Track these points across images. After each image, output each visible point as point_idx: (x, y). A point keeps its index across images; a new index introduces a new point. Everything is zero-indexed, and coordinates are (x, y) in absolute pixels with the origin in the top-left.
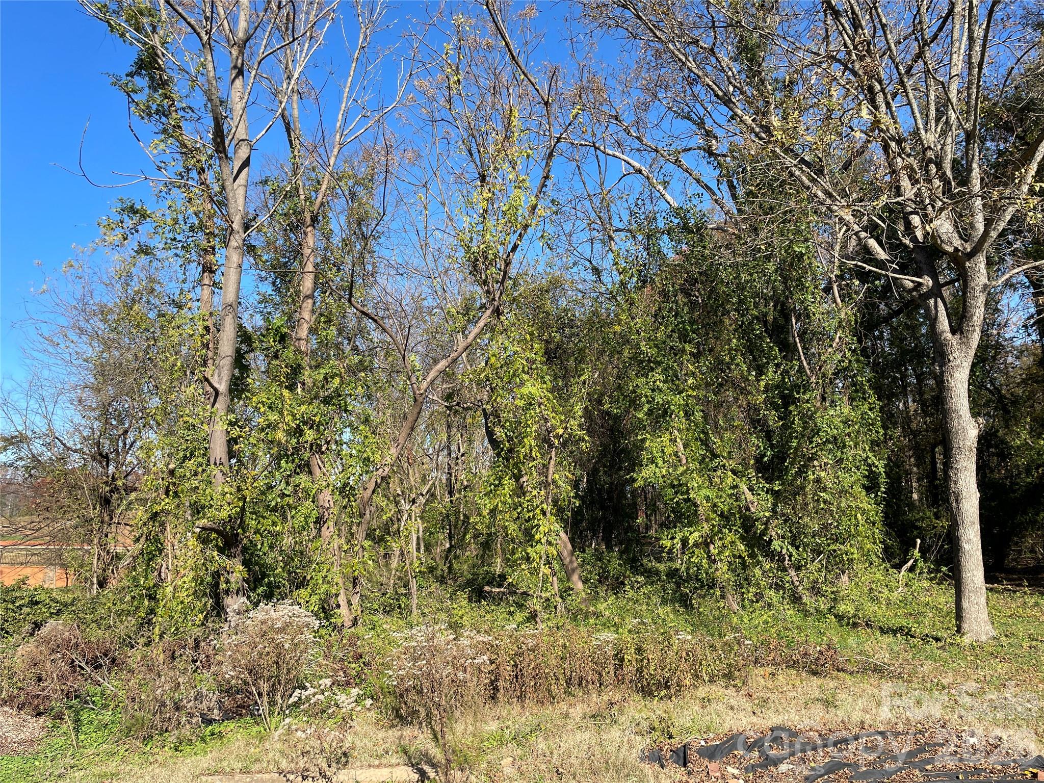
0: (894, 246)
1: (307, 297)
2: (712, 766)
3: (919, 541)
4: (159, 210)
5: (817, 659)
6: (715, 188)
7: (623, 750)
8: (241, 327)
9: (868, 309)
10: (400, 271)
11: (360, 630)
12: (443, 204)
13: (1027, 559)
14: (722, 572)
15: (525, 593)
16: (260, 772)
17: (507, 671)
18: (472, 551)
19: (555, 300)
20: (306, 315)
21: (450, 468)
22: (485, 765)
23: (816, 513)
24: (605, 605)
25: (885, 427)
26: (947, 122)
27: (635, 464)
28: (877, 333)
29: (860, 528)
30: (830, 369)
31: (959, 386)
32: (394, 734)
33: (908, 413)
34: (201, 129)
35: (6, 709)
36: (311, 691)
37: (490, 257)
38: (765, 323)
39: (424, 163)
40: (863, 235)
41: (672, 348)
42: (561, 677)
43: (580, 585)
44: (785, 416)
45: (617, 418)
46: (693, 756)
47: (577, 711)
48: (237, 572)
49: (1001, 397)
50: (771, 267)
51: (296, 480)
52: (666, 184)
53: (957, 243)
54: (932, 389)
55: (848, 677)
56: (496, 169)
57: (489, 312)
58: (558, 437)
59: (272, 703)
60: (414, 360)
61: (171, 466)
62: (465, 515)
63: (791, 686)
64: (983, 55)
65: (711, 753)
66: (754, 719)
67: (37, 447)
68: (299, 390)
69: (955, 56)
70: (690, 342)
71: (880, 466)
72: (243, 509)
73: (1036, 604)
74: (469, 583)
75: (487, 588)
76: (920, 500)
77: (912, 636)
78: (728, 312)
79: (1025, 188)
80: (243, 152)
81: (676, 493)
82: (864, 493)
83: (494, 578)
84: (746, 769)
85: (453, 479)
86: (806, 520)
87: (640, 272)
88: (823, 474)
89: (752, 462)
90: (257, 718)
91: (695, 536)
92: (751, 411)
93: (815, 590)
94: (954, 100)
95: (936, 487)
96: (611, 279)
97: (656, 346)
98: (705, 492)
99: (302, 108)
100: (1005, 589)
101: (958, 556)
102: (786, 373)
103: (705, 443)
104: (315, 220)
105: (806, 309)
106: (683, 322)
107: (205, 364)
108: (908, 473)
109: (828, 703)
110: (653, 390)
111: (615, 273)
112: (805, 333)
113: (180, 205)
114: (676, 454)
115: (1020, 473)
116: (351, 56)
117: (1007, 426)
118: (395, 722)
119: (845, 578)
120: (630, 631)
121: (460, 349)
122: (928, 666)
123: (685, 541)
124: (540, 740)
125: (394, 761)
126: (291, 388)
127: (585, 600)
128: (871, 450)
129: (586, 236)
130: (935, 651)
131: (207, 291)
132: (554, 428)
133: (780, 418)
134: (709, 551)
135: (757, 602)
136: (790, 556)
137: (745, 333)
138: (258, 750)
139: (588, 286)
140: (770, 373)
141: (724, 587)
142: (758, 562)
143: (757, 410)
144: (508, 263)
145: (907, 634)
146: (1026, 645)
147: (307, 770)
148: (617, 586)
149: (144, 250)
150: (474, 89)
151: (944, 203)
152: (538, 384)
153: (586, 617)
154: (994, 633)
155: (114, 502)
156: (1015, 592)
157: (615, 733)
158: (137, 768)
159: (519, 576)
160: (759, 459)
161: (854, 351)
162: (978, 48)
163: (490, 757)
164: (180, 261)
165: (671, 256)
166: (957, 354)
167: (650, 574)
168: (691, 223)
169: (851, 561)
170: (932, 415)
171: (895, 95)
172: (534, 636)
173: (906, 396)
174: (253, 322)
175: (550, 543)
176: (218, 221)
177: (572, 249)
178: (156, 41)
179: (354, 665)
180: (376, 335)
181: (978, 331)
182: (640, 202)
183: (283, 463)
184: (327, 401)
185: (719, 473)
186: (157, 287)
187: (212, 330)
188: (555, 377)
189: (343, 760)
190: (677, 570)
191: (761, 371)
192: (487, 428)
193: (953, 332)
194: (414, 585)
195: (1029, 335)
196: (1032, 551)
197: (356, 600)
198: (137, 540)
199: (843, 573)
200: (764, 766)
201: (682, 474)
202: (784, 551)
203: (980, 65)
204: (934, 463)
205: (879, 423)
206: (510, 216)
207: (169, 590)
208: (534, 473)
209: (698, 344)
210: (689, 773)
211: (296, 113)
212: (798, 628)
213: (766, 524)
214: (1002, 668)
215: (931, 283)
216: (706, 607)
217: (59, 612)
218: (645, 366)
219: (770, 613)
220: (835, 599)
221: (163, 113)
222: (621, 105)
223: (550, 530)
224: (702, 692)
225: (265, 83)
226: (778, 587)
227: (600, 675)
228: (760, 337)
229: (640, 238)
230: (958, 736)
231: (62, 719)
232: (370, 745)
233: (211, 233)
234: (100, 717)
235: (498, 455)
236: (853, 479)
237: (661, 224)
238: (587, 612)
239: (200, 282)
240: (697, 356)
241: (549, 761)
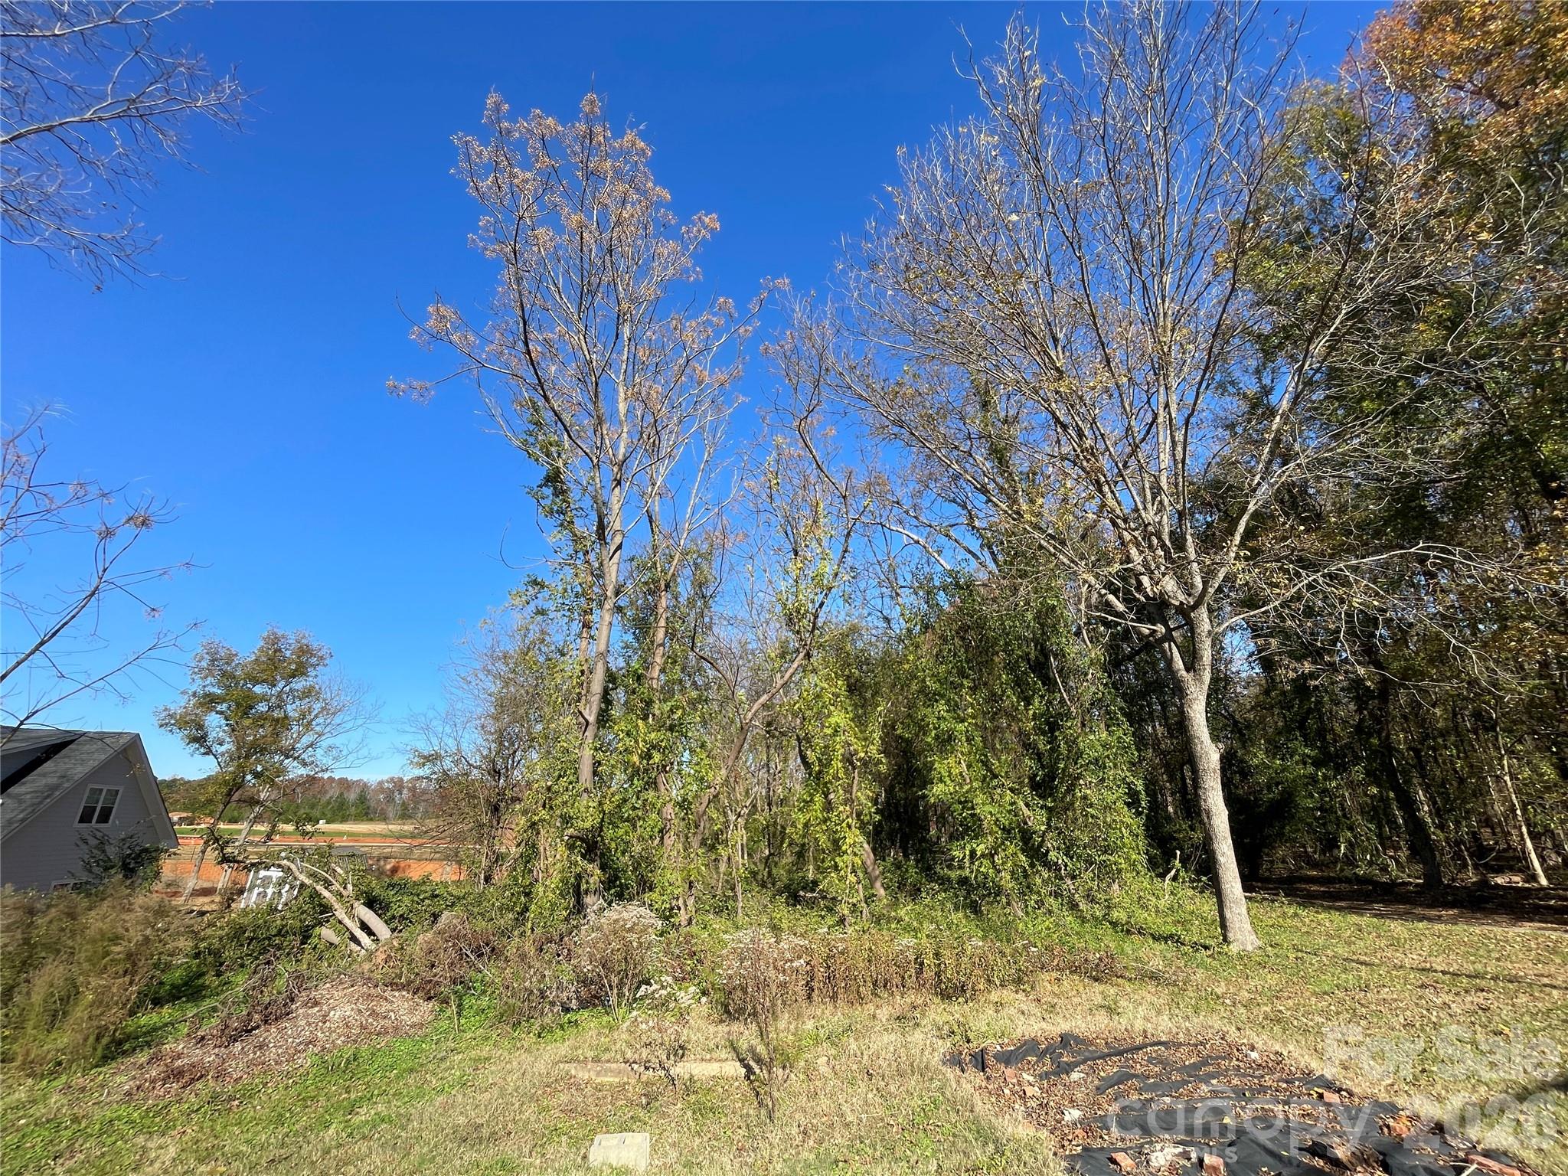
0: (1128, 600)
1: (660, 645)
2: (1009, 1072)
3: (1178, 852)
4: (555, 583)
5: (1097, 965)
6: (979, 554)
7: (926, 1053)
8: (608, 669)
9: (1113, 648)
10: (731, 622)
11: (694, 929)
12: (765, 571)
13: (1280, 870)
14: (1006, 880)
15: (834, 898)
16: (608, 1061)
17: (821, 972)
18: (788, 859)
19: (853, 642)
20: (658, 660)
21: (768, 783)
22: (802, 1063)
23: (1086, 826)
24: (904, 911)
25: (1139, 750)
26: (1161, 502)
27: (926, 782)
28: (1123, 668)
29: (1126, 840)
30: (1087, 698)
31: (1198, 716)
32: (723, 1028)
33: (1157, 735)
34: (587, 523)
35: (404, 993)
36: (655, 987)
37: (802, 612)
38: (1029, 660)
39: (751, 541)
40: (1103, 591)
41: (952, 683)
42: (868, 979)
43: (882, 892)
44: (1053, 740)
45: (908, 742)
46: (991, 1061)
47: (883, 1014)
48: (595, 874)
49: (1236, 723)
50: (1029, 616)
51: (644, 795)
52: (939, 552)
53: (1182, 597)
54: (1175, 716)
55: (1127, 984)
56: (807, 546)
57: (801, 655)
58: (860, 760)
59: (620, 995)
60: (741, 694)
61: (549, 783)
62: (782, 827)
63: (1075, 992)
64: (1184, 454)
65: (1007, 1058)
66: (1044, 1025)
67: (448, 763)
68: (650, 719)
69: (1162, 455)
70: (967, 678)
71: (1140, 785)
72: (603, 820)
73: (1296, 915)
74: (787, 888)
75: (802, 893)
76: (1176, 812)
77: (1182, 944)
78: (997, 653)
79: (1233, 555)
80: (618, 539)
81: (963, 808)
82: (1126, 809)
83: (807, 885)
84: (1040, 1076)
85: (771, 793)
86: (1078, 833)
87: (923, 621)
88: (1089, 792)
89: (1026, 781)
90: (608, 1009)
91: (980, 849)
92: (1022, 734)
93: (1091, 899)
94: (1165, 488)
95: (1188, 801)
96: (899, 627)
97: (939, 681)
98: (988, 808)
99: (662, 504)
100: (1264, 899)
101: (1216, 868)
102: (1049, 702)
103: (986, 764)
104: (667, 586)
105: (1062, 650)
106: (961, 661)
107: (579, 701)
108: (1162, 788)
109: (1111, 1010)
110: (939, 719)
111: (901, 621)
112: (1062, 670)
113: (569, 578)
114: (961, 774)
115: (1261, 790)
116: (699, 467)
117: (1244, 747)
118: (724, 1017)
119: (1116, 886)
120: (928, 936)
121: (778, 686)
122: (1200, 975)
123: (973, 853)
124: (852, 1040)
125: (723, 1056)
126: (645, 718)
127: (888, 905)
128: (1130, 770)
129: (877, 592)
130: (1206, 959)
131: (584, 643)
132: (856, 752)
133: (1049, 743)
134: (994, 862)
135: (1039, 908)
136: (1066, 866)
137: (1012, 669)
138: (607, 1040)
139: (880, 631)
140: (1037, 704)
141: (1008, 895)
142: (1038, 872)
143: (1028, 735)
144: (816, 617)
145: (1177, 941)
146: (1292, 956)
147: (649, 1061)
148: (915, 893)
149: (542, 612)
150: (789, 487)
151: (1167, 568)
152: (842, 715)
153: (888, 922)
154: (1260, 943)
155: (502, 810)
156: (1273, 901)
157: (917, 1036)
158: (506, 1054)
159: (830, 883)
160: (1032, 778)
161: (1106, 685)
162: (1179, 448)
163: (807, 1056)
164: (566, 620)
165: (946, 606)
166: (1193, 689)
167: (944, 881)
168: (962, 581)
169: (1119, 871)
170: (1177, 738)
171: (1116, 483)
172: (843, 940)
173: (1153, 721)
174: (617, 663)
175: (855, 854)
176: (596, 589)
177: (866, 602)
178: (560, 464)
179: (689, 962)
180: (711, 673)
181: (1208, 669)
182: (920, 566)
183: (635, 781)
184: (671, 729)
185: (999, 791)
186: (547, 638)
187: (586, 673)
188: (855, 706)
189: (680, 1052)
190: (966, 878)
191: (1028, 701)
192: (801, 751)
193: (1188, 670)
194: (739, 889)
195: (1253, 668)
196: (1284, 861)
197: (691, 902)
198: (519, 845)
199: (1114, 881)
200: (1057, 1074)
201: (967, 792)
202: (1060, 861)
203: (1183, 461)
204: (1183, 779)
205: (1133, 747)
206: (817, 578)
207: (541, 889)
208: (841, 792)
209: (974, 680)
210: (988, 1078)
211: (657, 509)
212: (1078, 933)
213: (1043, 836)
214: (1272, 980)
215: (1164, 630)
216: (994, 913)
217: (453, 905)
218: (931, 698)
219: (1052, 920)
220: (1109, 907)
221: (561, 512)
222: (901, 493)
223: (855, 842)
224: (994, 996)
225: (635, 488)
226: (1057, 895)
227: (903, 978)
228: (1025, 673)
229: (921, 593)
230: (1238, 1050)
231: (447, 1003)
232: (702, 1039)
233: (591, 599)
234: (479, 1002)
235: (810, 774)
236: (1115, 796)
237: (937, 584)
238: (889, 917)
239: (580, 636)
240: (973, 690)
241: (861, 1062)
